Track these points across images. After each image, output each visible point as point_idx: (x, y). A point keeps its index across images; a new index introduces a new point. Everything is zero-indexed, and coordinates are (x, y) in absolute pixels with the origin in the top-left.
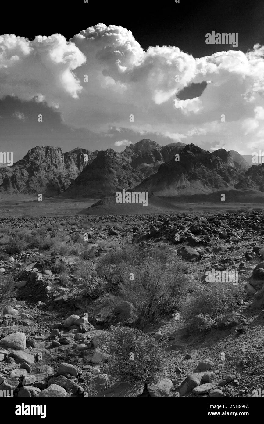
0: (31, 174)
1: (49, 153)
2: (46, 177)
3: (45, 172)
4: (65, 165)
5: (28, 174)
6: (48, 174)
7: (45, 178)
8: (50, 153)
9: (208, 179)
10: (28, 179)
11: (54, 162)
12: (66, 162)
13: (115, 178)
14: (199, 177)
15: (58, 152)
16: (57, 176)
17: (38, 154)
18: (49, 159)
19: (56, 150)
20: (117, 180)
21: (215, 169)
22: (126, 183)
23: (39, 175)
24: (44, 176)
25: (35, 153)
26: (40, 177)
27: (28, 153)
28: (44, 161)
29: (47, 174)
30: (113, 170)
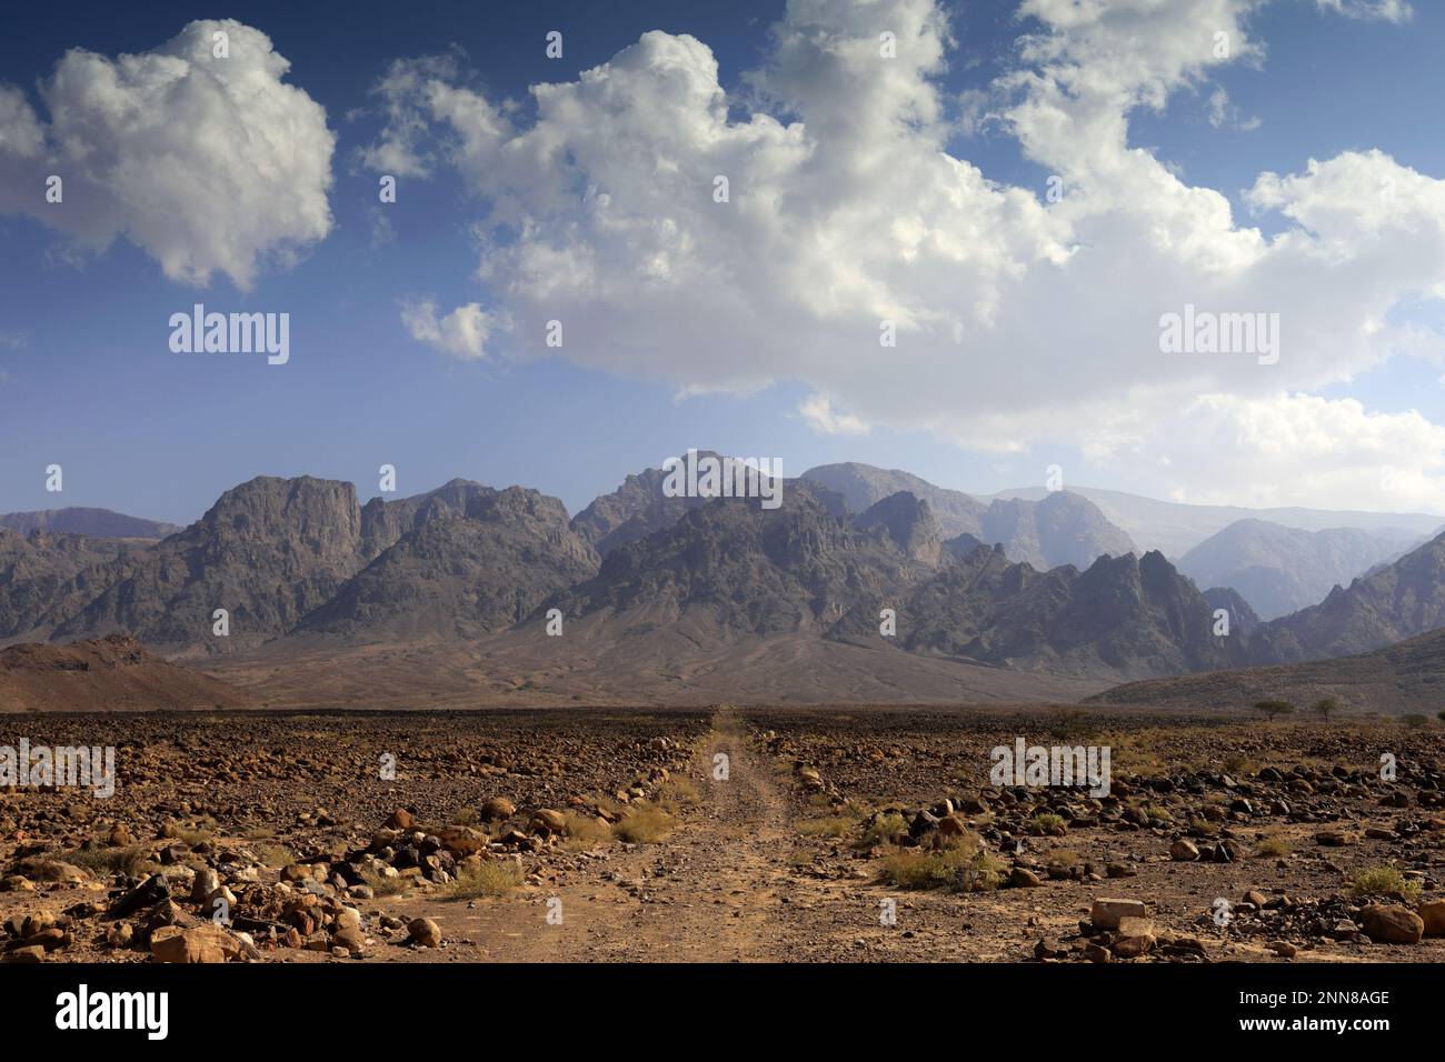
0: (197, 573)
1: (299, 500)
2: (243, 584)
3: (244, 569)
4: (359, 544)
5: (187, 574)
6: (257, 576)
7: (238, 589)
8: (305, 502)
9: (748, 602)
10: (180, 590)
11: (313, 534)
12: (366, 531)
13: (467, 592)
14: (718, 595)
15: (337, 496)
16: (294, 582)
17: (253, 506)
18: (294, 521)
19: (328, 491)
20: (474, 598)
21: (793, 567)
22: (505, 609)
23: (218, 579)
24: (235, 580)
25: (244, 502)
26: (220, 585)
27: (219, 503)
28: (272, 530)
29: (252, 574)
30: (473, 563)
